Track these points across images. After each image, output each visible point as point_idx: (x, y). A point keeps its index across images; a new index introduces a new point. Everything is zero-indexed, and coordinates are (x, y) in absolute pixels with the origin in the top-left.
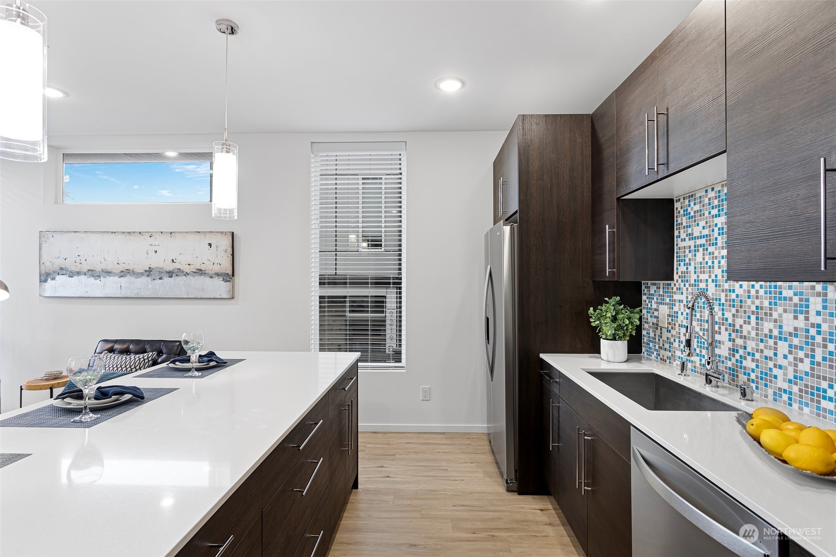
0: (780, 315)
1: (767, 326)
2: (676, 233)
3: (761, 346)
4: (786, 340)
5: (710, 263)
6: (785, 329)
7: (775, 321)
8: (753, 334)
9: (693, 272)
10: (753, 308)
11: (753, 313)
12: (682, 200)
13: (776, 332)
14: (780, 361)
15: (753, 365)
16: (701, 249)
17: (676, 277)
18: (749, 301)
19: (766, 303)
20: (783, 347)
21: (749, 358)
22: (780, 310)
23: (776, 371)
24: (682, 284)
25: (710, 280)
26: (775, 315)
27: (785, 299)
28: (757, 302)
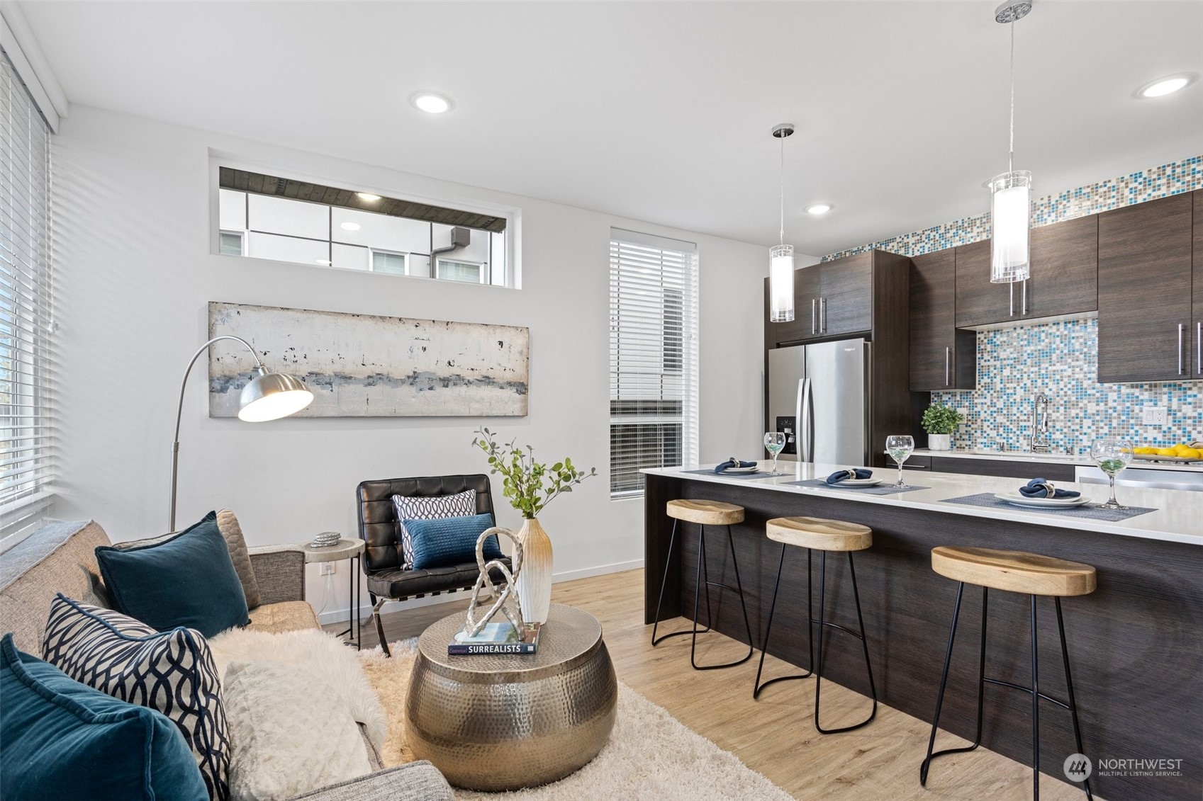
0: (1085, 405)
1: (1073, 412)
2: (978, 355)
3: (1069, 424)
4: (1090, 418)
5: (1018, 376)
6: (1089, 411)
7: (1081, 408)
8: (1062, 418)
9: (999, 383)
10: (1062, 402)
11: (1062, 405)
12: (986, 333)
13: (1081, 415)
14: (1085, 430)
15: (1062, 436)
16: (1009, 367)
17: (978, 387)
18: (1058, 399)
19: (1074, 399)
20: (1087, 423)
21: (1058, 433)
22: (1085, 401)
23: (1081, 437)
24: (986, 392)
25: (1018, 388)
26: (1081, 405)
27: (1089, 395)
28: (1066, 399)
